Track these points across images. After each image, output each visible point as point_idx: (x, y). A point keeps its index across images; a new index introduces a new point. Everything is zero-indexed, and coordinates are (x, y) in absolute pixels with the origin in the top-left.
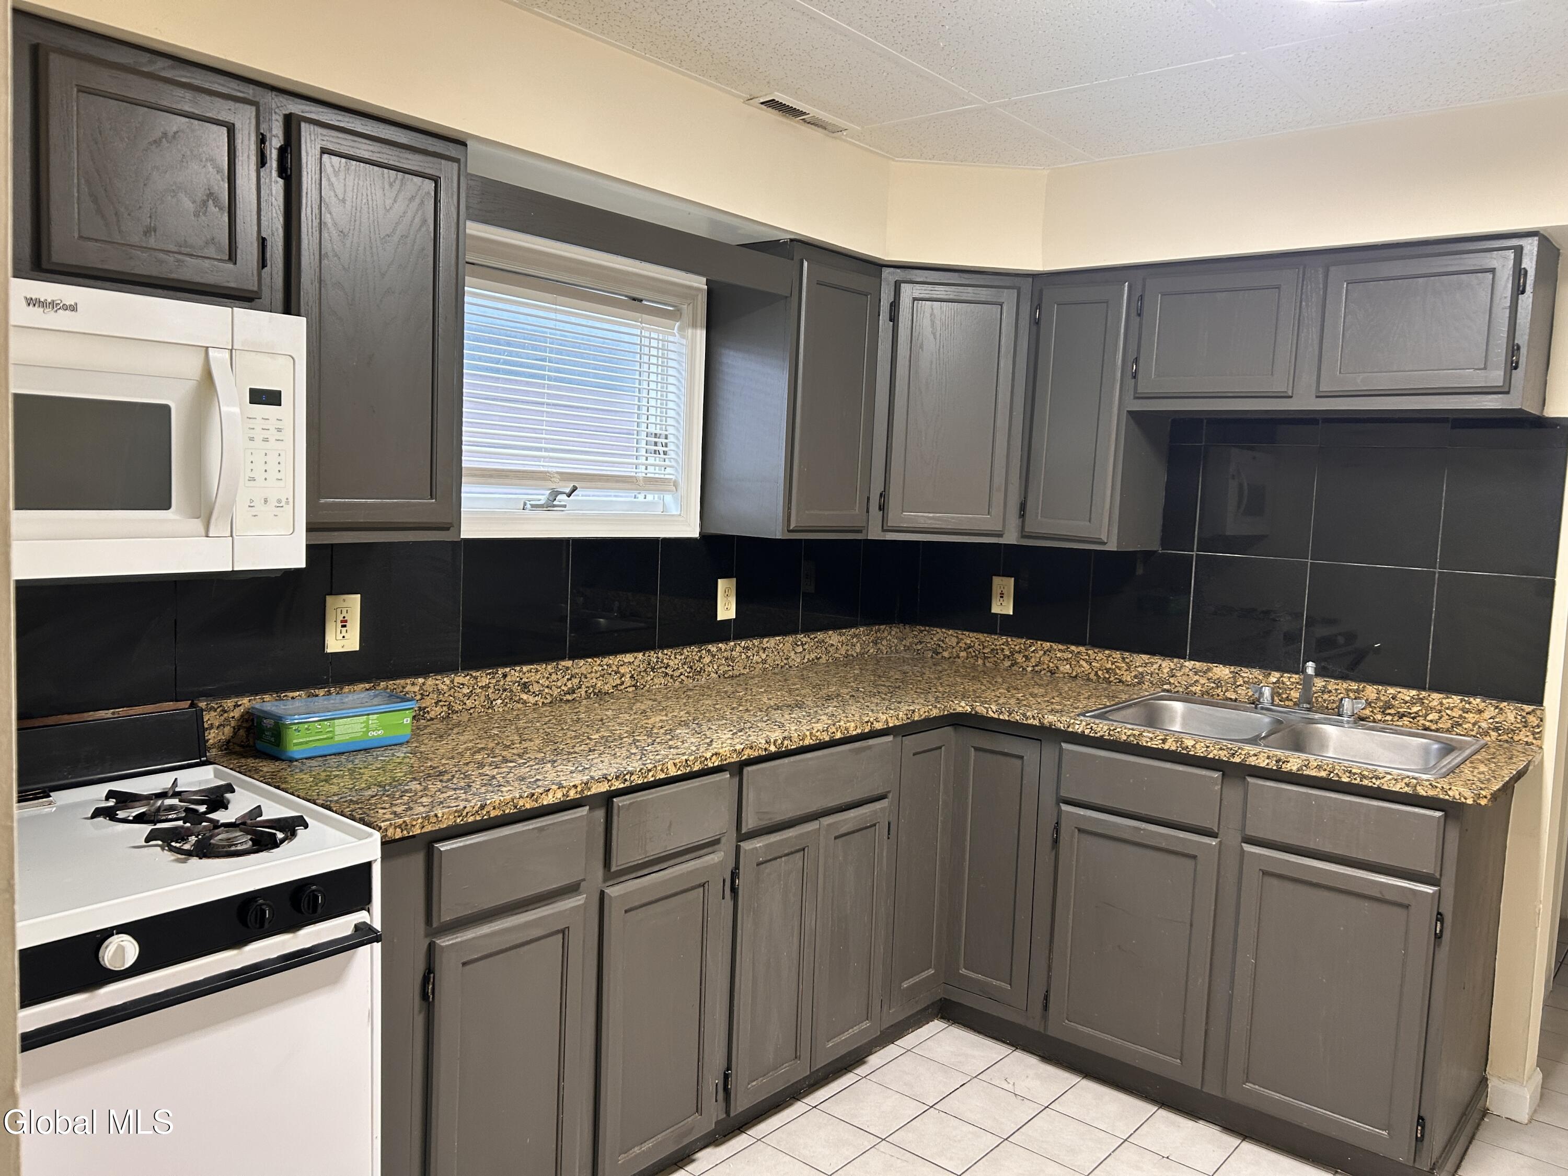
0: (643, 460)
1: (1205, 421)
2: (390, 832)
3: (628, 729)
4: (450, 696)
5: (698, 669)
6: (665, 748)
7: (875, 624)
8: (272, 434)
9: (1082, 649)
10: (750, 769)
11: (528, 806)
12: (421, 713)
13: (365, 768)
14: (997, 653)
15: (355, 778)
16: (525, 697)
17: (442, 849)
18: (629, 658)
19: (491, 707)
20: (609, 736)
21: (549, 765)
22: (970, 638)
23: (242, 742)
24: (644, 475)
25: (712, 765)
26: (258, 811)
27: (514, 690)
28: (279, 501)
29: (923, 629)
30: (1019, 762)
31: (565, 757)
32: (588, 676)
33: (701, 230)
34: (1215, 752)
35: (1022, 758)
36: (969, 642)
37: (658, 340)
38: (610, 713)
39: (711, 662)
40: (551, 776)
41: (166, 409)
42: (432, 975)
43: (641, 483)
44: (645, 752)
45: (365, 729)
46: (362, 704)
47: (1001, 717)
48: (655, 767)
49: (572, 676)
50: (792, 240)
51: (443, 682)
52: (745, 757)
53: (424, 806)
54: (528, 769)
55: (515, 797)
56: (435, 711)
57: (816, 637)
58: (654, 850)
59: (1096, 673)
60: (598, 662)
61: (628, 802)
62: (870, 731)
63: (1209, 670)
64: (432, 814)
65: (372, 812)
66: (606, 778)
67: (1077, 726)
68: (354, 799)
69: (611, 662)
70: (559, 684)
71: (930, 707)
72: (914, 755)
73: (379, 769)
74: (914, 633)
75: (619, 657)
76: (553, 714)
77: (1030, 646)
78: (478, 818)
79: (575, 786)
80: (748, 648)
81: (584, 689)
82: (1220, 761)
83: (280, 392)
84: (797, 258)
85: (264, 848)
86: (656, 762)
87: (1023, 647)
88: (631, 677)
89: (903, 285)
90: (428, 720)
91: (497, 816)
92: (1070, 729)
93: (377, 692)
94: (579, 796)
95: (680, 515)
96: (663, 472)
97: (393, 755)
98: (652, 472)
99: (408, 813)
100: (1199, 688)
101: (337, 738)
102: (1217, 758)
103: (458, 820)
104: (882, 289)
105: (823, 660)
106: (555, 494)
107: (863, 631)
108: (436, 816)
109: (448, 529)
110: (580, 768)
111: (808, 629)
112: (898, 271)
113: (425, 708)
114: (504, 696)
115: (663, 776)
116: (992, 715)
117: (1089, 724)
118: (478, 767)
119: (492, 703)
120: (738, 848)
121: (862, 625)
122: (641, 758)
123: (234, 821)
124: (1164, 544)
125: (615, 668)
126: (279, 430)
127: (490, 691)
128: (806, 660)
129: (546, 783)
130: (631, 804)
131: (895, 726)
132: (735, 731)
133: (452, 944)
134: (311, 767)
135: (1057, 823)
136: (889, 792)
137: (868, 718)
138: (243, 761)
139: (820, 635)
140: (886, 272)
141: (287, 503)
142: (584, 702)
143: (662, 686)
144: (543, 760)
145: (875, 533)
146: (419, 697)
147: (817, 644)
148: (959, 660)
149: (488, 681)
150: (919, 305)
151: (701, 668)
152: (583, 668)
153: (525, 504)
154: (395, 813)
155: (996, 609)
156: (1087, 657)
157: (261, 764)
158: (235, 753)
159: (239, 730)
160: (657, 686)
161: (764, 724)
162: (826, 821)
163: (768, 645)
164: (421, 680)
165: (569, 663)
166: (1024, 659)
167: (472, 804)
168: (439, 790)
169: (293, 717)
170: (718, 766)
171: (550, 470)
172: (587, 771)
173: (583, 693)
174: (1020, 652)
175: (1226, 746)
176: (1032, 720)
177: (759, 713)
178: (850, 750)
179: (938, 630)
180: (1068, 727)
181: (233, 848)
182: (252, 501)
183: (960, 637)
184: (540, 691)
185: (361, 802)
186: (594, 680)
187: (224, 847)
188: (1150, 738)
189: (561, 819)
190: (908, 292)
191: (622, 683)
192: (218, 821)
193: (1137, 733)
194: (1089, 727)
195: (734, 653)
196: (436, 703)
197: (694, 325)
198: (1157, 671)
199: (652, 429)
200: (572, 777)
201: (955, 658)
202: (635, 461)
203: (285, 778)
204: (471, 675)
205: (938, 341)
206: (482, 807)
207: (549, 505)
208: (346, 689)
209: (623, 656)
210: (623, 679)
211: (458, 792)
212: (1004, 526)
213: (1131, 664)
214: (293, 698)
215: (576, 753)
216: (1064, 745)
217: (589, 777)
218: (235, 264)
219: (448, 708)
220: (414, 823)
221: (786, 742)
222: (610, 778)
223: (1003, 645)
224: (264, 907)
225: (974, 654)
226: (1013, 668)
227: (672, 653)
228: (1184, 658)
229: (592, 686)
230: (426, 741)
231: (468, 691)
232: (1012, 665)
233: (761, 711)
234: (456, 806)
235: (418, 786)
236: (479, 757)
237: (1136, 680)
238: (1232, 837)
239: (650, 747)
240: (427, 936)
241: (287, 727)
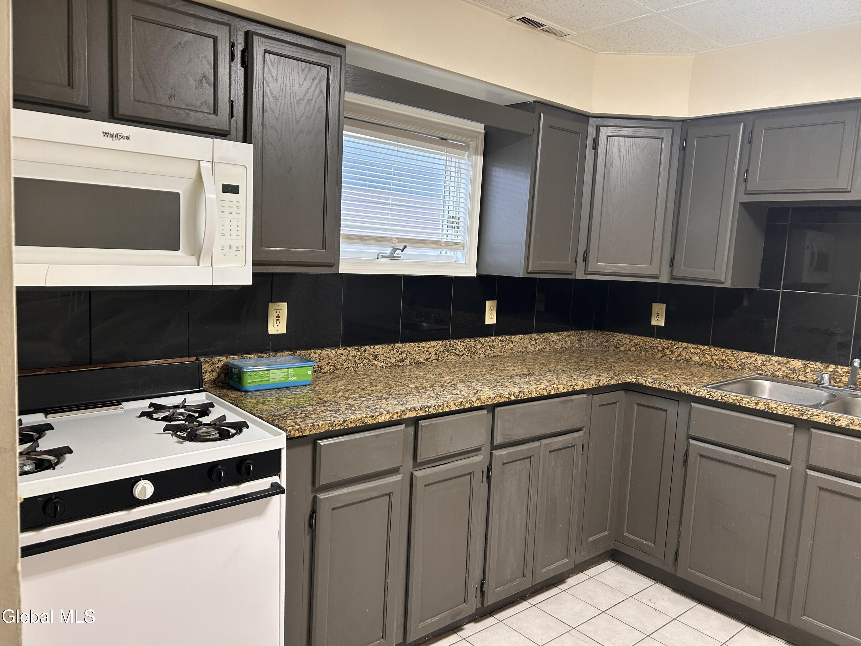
0: (445, 232)
1: (791, 209)
2: (292, 433)
3: (430, 382)
4: (335, 360)
5: (474, 352)
6: (450, 394)
7: (580, 330)
8: (234, 210)
9: (707, 347)
10: (499, 409)
11: (370, 422)
12: (319, 369)
13: (285, 397)
14: (654, 349)
15: (278, 403)
16: (376, 362)
17: (321, 444)
18: (434, 343)
19: (358, 368)
20: (420, 386)
21: (384, 400)
22: (637, 339)
23: (222, 380)
24: (445, 240)
25: (476, 405)
26: (224, 417)
27: (370, 359)
28: (238, 247)
29: (609, 333)
30: (664, 413)
31: (394, 396)
32: (411, 352)
33: (482, 96)
34: (790, 412)
35: (666, 411)
36: (636, 342)
37: (456, 162)
38: (422, 373)
39: (481, 348)
40: (384, 406)
41: (177, 195)
42: (315, 514)
43: (444, 245)
44: (438, 396)
45: (287, 376)
46: (286, 362)
47: (654, 386)
48: (443, 404)
49: (402, 352)
50: (534, 102)
51: (332, 352)
52: (496, 402)
53: (312, 419)
54: (372, 402)
55: (363, 417)
56: (327, 368)
57: (544, 336)
58: (442, 452)
59: (715, 363)
60: (417, 345)
61: (427, 424)
62: (572, 391)
63: (788, 362)
64: (316, 424)
65: (284, 421)
66: (415, 409)
67: (701, 393)
68: (276, 414)
69: (424, 345)
70: (395, 356)
71: (610, 379)
72: (600, 406)
73: (292, 398)
74: (603, 335)
75: (429, 343)
76: (391, 373)
77: (674, 345)
78: (342, 428)
79: (397, 413)
80: (503, 341)
81: (408, 360)
82: (793, 418)
83: (238, 186)
84: (537, 112)
85: (223, 438)
86: (444, 402)
87: (670, 346)
88: (435, 354)
89: (601, 128)
90: (323, 373)
91: (352, 427)
92: (697, 395)
93: (295, 357)
94: (399, 418)
95: (465, 263)
96: (456, 239)
97: (301, 391)
98: (451, 239)
99: (303, 423)
100: (781, 373)
101: (271, 381)
102: (791, 416)
103: (331, 428)
104: (589, 131)
105: (548, 349)
106: (395, 250)
107: (572, 334)
108: (318, 425)
109: (332, 266)
110: (401, 403)
111: (540, 331)
112: (599, 119)
113: (321, 366)
114: (364, 362)
115: (447, 410)
116: (649, 384)
117: (709, 392)
118: (345, 400)
119: (358, 365)
120: (491, 454)
121: (572, 330)
122: (436, 399)
123: (210, 422)
124: (761, 285)
125: (426, 349)
126: (238, 208)
127: (357, 358)
128: (537, 349)
129: (381, 410)
130: (429, 425)
131: (588, 389)
132: (491, 387)
133: (326, 497)
134: (256, 395)
135: (687, 451)
136: (584, 427)
137: (571, 383)
138: (222, 391)
139: (546, 335)
140: (591, 120)
141: (242, 248)
142: (409, 367)
143: (453, 360)
144: (381, 397)
145: (580, 275)
146: (318, 360)
147: (544, 340)
148: (630, 352)
149: (356, 353)
150: (611, 140)
151: (475, 351)
152: (408, 348)
153: (378, 255)
154: (296, 422)
155: (654, 323)
156: (710, 353)
157: (230, 393)
158: (218, 386)
159: (221, 374)
160: (450, 360)
161: (508, 384)
162: (545, 442)
163: (515, 339)
164: (319, 351)
165: (400, 345)
166: (670, 353)
167: (339, 420)
168: (322, 411)
169: (247, 368)
170: (480, 406)
171: (392, 236)
172: (404, 405)
173: (408, 362)
174: (668, 348)
175: (798, 409)
176: (673, 388)
177: (506, 378)
178: (561, 402)
179: (618, 334)
180: (696, 393)
181: (208, 437)
182: (223, 247)
183: (632, 338)
184: (384, 359)
185: (279, 416)
186: (415, 355)
187: (204, 436)
188: (748, 402)
189: (389, 431)
190: (604, 132)
191: (430, 357)
192: (201, 422)
193: (739, 398)
194: (709, 394)
195: (494, 343)
196: (327, 364)
197: (476, 154)
198: (754, 362)
199: (451, 214)
200: (396, 408)
201: (628, 351)
202: (441, 232)
203: (242, 401)
204: (347, 349)
205: (622, 161)
206: (344, 422)
207: (392, 256)
208: (279, 354)
209: (431, 342)
210: (431, 355)
211: (332, 412)
212: (660, 272)
213: (737, 357)
214: (250, 358)
215: (400, 394)
216: (693, 404)
217: (405, 408)
218: (217, 115)
219: (334, 367)
220: (306, 428)
221: (521, 395)
222: (417, 409)
223: (658, 344)
224: (221, 470)
225: (639, 349)
226: (664, 358)
227: (458, 341)
228: (772, 355)
229: (413, 359)
230: (320, 385)
231: (345, 358)
232: (663, 356)
233: (508, 376)
234: (330, 420)
235: (311, 408)
236: (347, 394)
237: (740, 367)
238: (799, 465)
239: (441, 393)
240: (312, 492)
241: (245, 373)
